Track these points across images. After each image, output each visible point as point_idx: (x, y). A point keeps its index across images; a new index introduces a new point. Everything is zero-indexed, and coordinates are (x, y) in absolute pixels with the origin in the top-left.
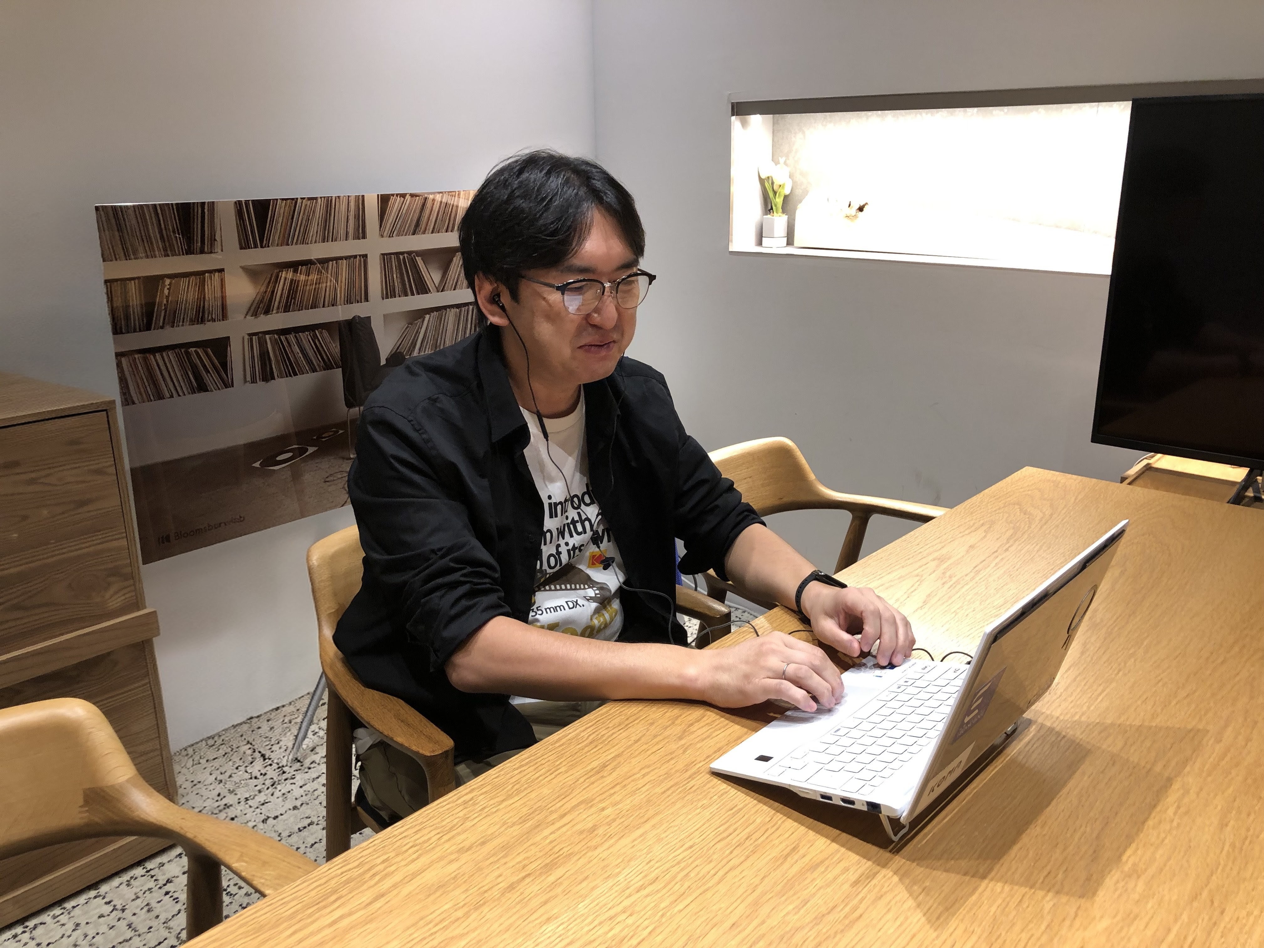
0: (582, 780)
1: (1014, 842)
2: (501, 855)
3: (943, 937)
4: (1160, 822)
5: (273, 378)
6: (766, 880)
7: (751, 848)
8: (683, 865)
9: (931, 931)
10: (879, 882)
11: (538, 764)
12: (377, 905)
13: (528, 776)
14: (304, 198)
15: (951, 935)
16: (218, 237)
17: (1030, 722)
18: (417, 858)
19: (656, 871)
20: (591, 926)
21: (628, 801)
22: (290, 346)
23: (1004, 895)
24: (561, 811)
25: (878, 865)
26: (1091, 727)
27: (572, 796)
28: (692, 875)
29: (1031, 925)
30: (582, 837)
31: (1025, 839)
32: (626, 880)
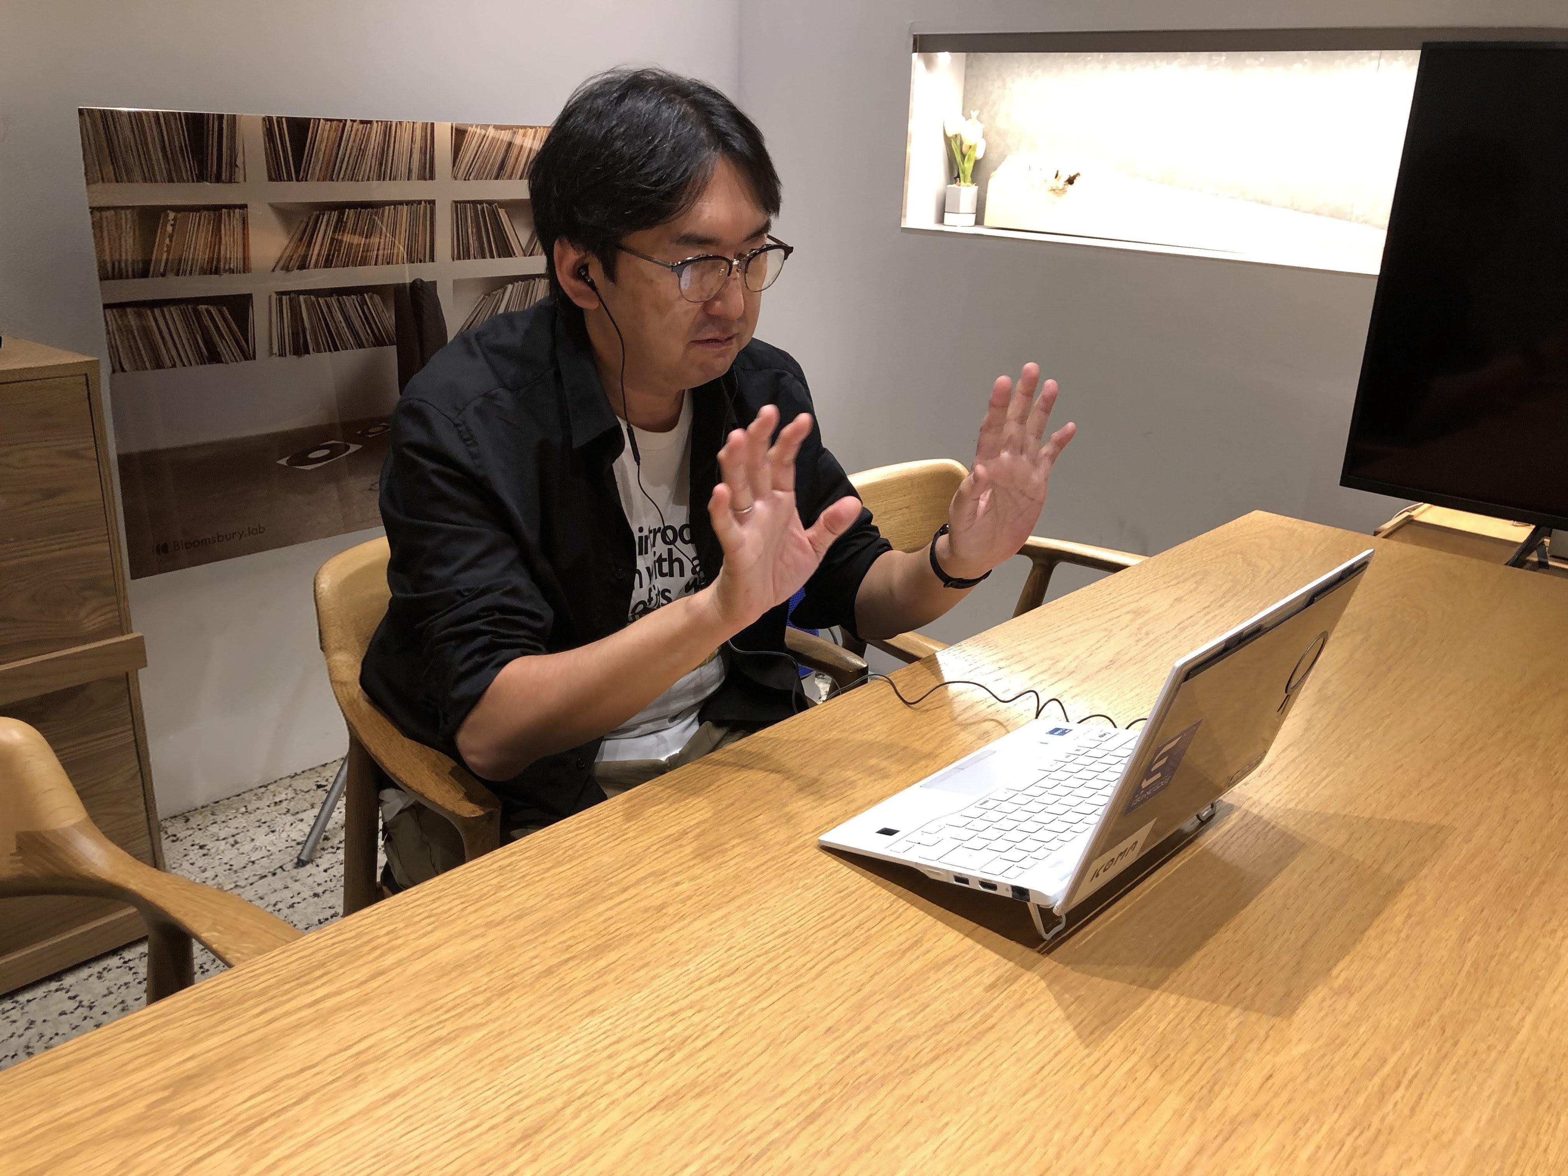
0: (655, 847)
1: (1198, 947)
2: (541, 932)
3: (1096, 1055)
4: (1384, 932)
5: (308, 352)
6: (877, 978)
7: (862, 939)
8: (771, 955)
9: (1081, 1047)
10: (1021, 987)
11: (601, 827)
12: (374, 984)
13: (584, 841)
14: (354, 121)
15: (1106, 1053)
16: (239, 162)
17: (1231, 808)
18: (432, 931)
19: (737, 961)
20: (646, 1023)
21: (710, 876)
22: (331, 312)
23: (1177, 1010)
24: (624, 884)
25: (1022, 967)
26: (1309, 816)
27: (638, 867)
28: (783, 967)
29: (1209, 1046)
30: (646, 915)
31: (1211, 945)
32: (696, 969)
